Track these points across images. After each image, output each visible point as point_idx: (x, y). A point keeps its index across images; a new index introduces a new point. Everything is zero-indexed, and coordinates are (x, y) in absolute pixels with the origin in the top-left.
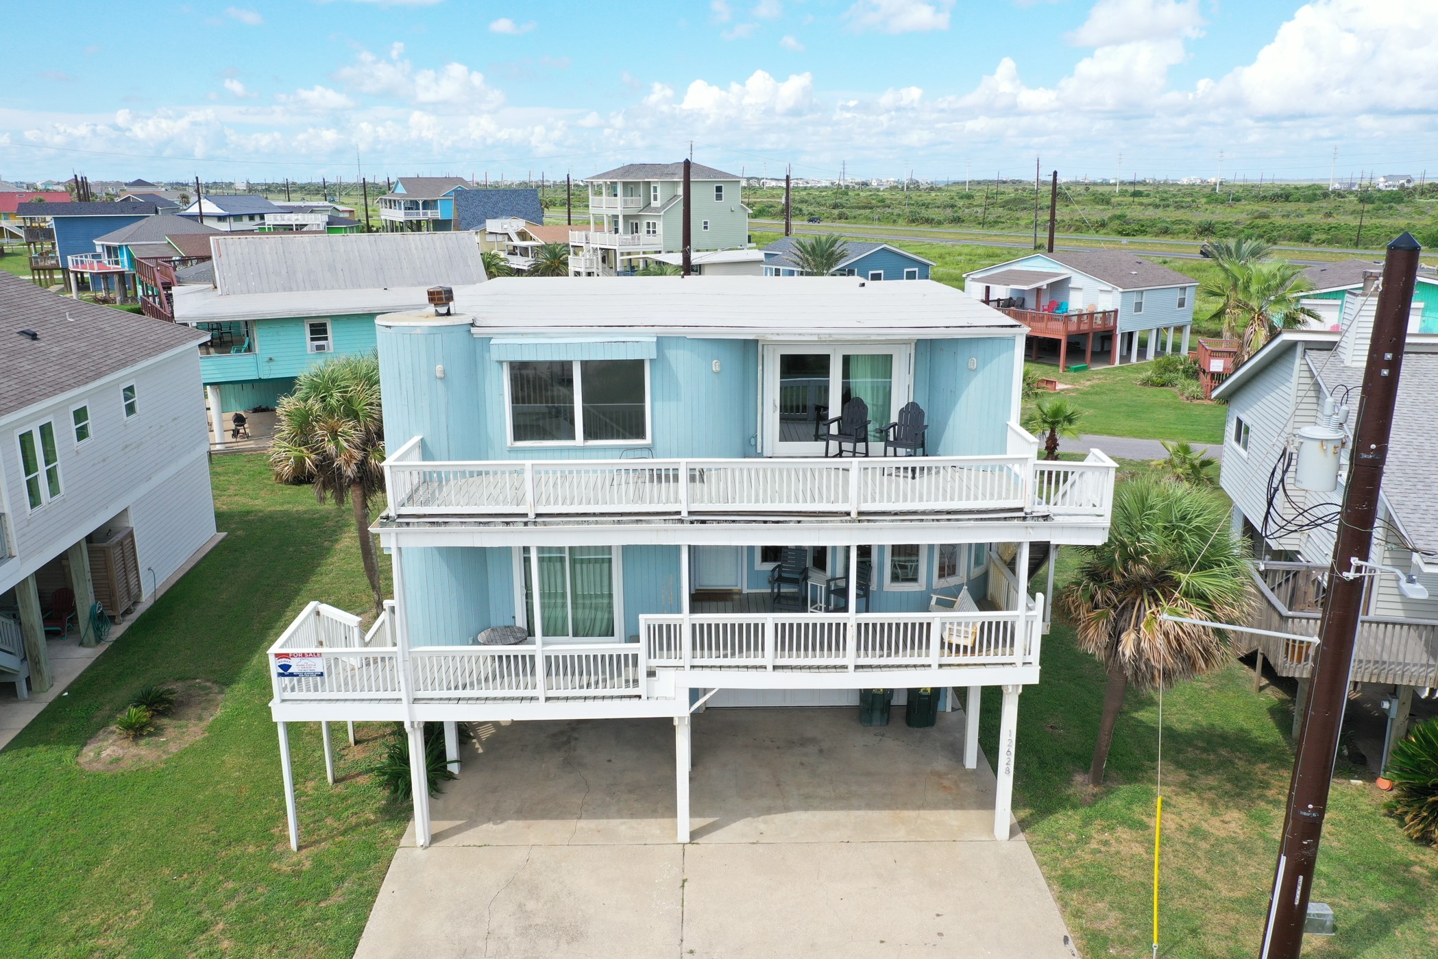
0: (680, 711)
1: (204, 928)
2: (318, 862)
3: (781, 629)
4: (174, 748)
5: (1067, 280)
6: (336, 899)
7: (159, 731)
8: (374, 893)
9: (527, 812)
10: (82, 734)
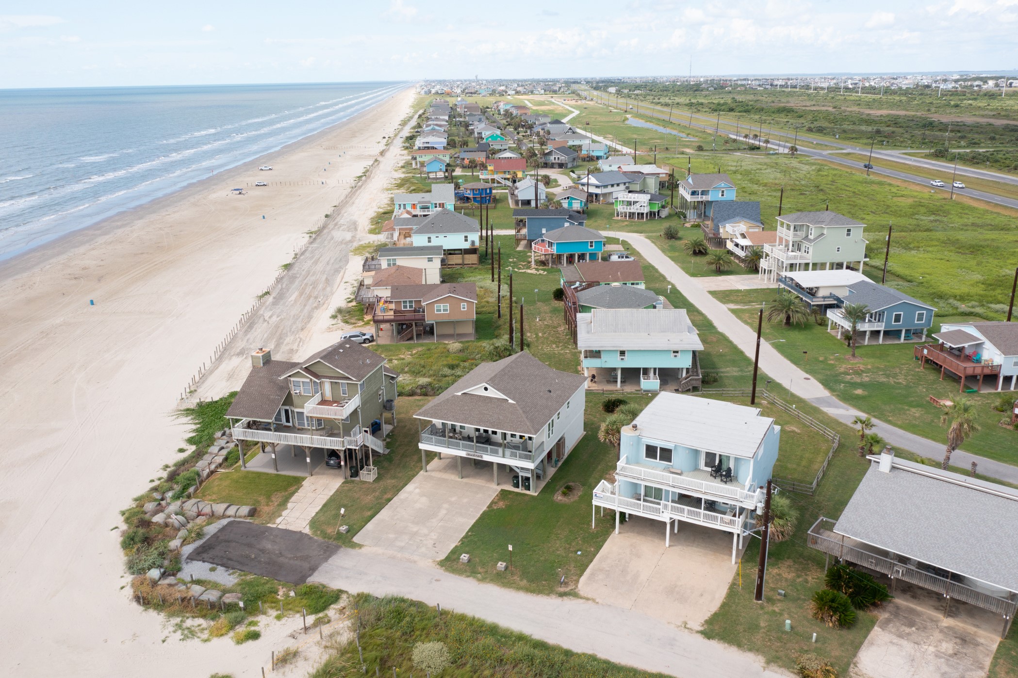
0: (668, 521)
1: (577, 538)
2: (597, 532)
3: (689, 510)
4: (572, 500)
5: (983, 343)
6: (599, 539)
7: (569, 495)
8: (606, 540)
9: (639, 533)
10: (554, 492)
